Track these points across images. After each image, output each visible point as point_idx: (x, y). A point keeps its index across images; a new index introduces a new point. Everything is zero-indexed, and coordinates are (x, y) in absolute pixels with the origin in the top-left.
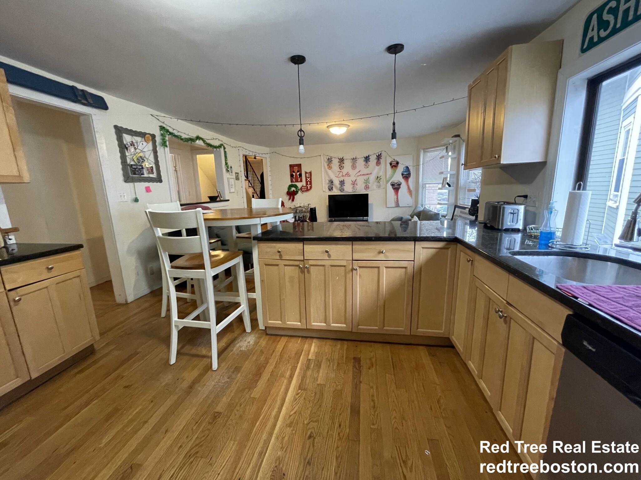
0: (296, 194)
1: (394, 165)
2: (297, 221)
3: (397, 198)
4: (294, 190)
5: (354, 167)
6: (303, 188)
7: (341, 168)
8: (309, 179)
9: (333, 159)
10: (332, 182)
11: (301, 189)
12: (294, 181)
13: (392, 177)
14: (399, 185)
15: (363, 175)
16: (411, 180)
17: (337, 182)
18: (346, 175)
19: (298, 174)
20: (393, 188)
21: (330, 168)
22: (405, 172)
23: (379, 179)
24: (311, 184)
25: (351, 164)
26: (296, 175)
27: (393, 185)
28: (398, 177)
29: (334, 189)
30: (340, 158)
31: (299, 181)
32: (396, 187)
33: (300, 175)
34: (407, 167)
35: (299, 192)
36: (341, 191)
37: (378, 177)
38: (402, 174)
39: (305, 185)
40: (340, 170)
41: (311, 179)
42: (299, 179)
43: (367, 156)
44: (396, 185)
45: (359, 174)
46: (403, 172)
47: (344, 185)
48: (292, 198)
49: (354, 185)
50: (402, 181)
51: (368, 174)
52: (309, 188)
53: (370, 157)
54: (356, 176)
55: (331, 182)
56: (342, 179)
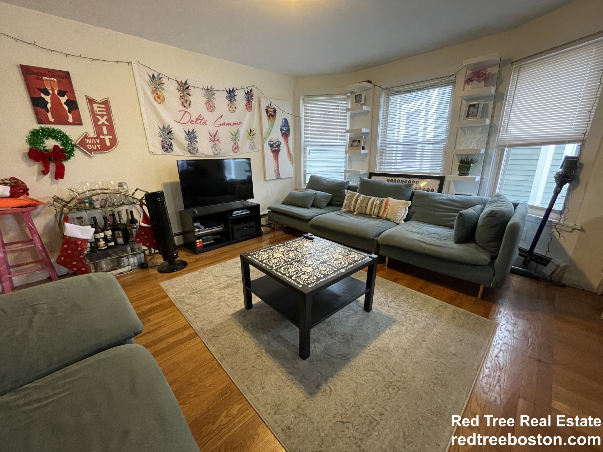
0: (66, 159)
1: (272, 114)
2: (104, 230)
3: (278, 166)
4: (56, 147)
5: (210, 106)
6: (88, 141)
7: (185, 104)
8: (102, 120)
9: (164, 80)
10: (170, 132)
11: (83, 143)
12: (52, 120)
13: (269, 133)
14: (279, 146)
15: (228, 124)
16: (291, 138)
17: (179, 132)
18: (197, 119)
19: (63, 100)
20: (271, 150)
21: (159, 98)
22: (285, 126)
23: (252, 134)
24: (111, 130)
25: (204, 100)
26: (56, 102)
27: (271, 146)
28: (277, 135)
29: (175, 147)
30: (180, 81)
31: (71, 120)
32: (276, 149)
33: (73, 105)
34: (286, 119)
35: (77, 152)
36: (192, 153)
37: (251, 131)
38: (282, 130)
39: (92, 133)
40: (185, 109)
41: (110, 120)
42: (70, 115)
43: (231, 89)
44: (275, 146)
45: (221, 121)
46: (282, 126)
47: (196, 142)
48: (52, 167)
49: (214, 141)
50: (282, 140)
51: (235, 124)
52: (108, 144)
53: (236, 93)
54: (216, 125)
55: (167, 132)
56: (190, 127)
